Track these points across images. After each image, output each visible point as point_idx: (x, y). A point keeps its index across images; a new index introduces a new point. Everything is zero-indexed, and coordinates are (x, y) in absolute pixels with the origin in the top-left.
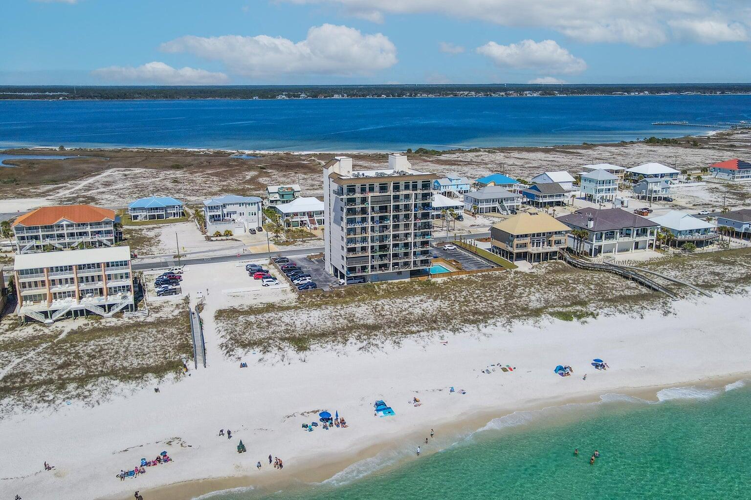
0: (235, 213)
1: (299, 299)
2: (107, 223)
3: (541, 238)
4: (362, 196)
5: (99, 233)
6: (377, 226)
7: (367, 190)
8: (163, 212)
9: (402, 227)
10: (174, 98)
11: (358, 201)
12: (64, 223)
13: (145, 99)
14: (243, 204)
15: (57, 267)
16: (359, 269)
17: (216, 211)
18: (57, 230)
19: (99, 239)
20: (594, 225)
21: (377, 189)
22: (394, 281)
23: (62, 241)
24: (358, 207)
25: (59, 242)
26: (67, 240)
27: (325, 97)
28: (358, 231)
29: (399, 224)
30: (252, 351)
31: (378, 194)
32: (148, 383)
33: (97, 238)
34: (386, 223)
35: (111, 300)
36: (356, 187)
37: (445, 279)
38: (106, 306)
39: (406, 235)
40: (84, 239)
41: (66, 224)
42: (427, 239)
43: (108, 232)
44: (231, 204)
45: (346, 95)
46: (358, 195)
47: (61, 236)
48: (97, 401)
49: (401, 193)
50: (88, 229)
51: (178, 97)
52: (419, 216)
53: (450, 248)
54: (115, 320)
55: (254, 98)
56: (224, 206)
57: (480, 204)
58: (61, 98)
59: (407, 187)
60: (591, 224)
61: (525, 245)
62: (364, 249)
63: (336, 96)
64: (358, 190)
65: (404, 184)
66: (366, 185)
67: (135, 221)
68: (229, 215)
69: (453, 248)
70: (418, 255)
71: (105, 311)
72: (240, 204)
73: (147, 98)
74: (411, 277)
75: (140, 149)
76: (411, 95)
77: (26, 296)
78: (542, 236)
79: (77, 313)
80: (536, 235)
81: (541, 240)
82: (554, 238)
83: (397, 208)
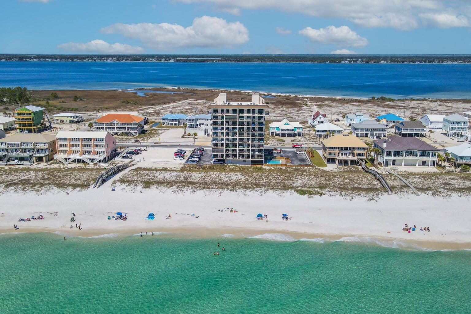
0: (203, 124)
1: (183, 167)
2: (136, 124)
3: (348, 151)
4: (222, 115)
5: (131, 128)
6: (230, 133)
7: (225, 112)
8: (177, 122)
9: (246, 135)
10: (277, 62)
11: (219, 118)
12: (115, 122)
13: (261, 62)
14: (207, 119)
15: (75, 139)
16: (220, 156)
17: (192, 122)
18: (112, 126)
19: (131, 132)
20: (387, 146)
21: (230, 111)
22: (241, 165)
23: (114, 131)
24: (220, 121)
25: (112, 131)
26: (116, 131)
27: (374, 62)
28: (220, 134)
29: (244, 133)
30: (123, 185)
31: (231, 115)
32: (67, 190)
33: (129, 131)
34: (235, 131)
35: (95, 157)
36: (218, 110)
37: (272, 167)
38: (92, 159)
39: (248, 139)
40: (123, 131)
41: (116, 123)
42: (261, 143)
43: (135, 129)
44: (201, 119)
45: (389, 61)
46: (219, 115)
47: (113, 128)
48: (41, 194)
49: (245, 115)
50: (126, 126)
51: (279, 61)
52: (257, 129)
53: (300, 153)
54: (93, 166)
55: (326, 62)
56: (198, 120)
57: (356, 131)
58: (214, 61)
59: (249, 112)
60: (385, 145)
61: (335, 154)
62: (222, 145)
63: (382, 62)
64: (219, 111)
65: (247, 110)
66: (224, 109)
67: (163, 125)
68: (200, 125)
69: (302, 153)
70: (256, 151)
71: (91, 162)
72: (206, 119)
73: (261, 61)
74: (251, 164)
75: (217, 90)
76: (439, 62)
77: (61, 151)
78: (348, 150)
79: (78, 161)
80: (344, 148)
81: (348, 152)
82: (356, 152)
83: (243, 123)
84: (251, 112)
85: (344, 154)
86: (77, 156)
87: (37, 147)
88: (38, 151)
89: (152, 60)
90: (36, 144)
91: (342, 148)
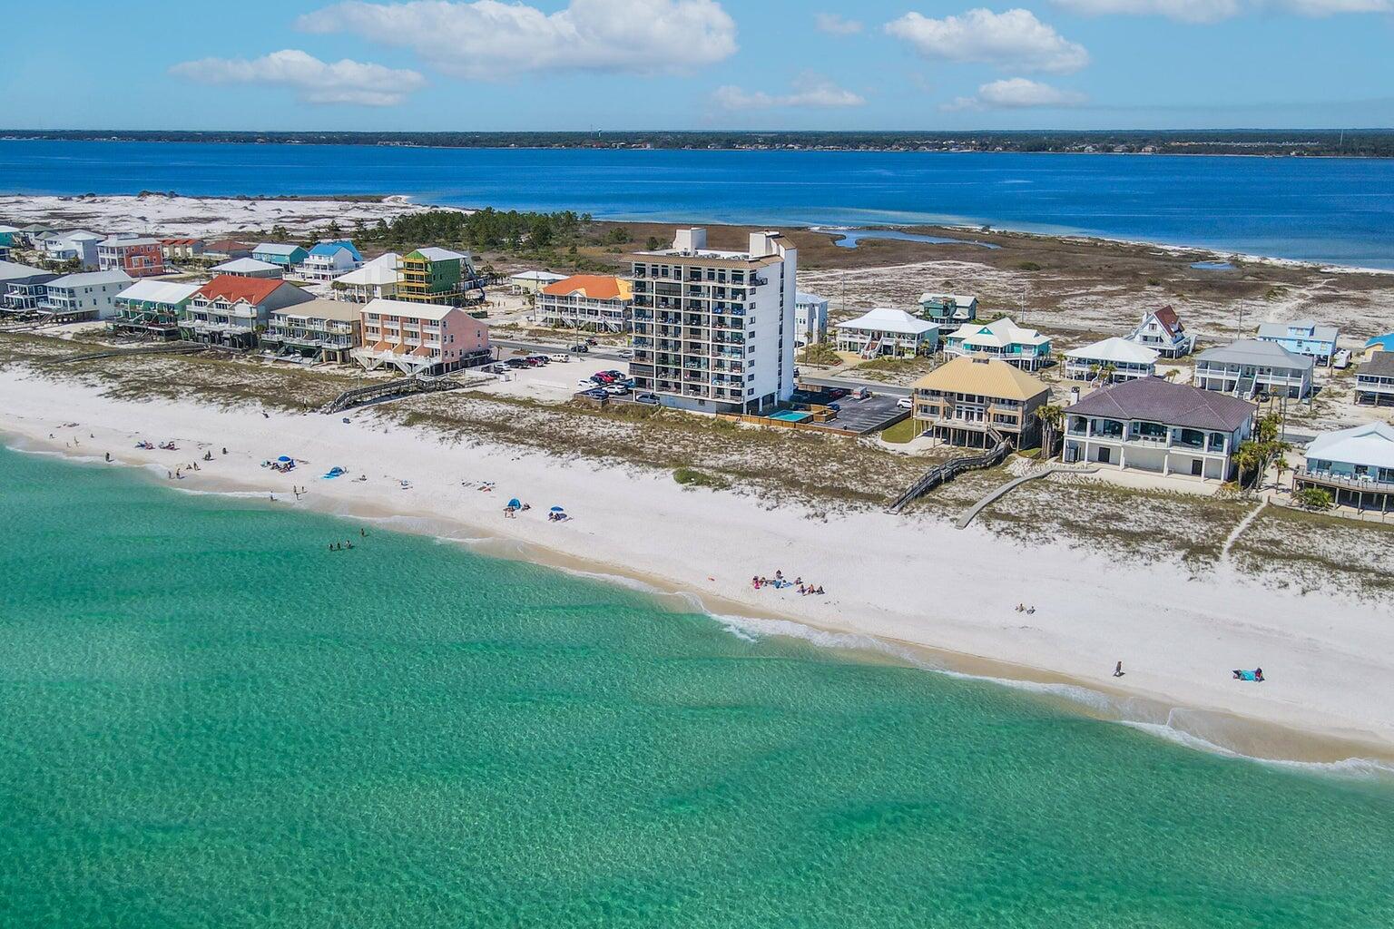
3: (976, 405)
7: (660, 272)
9: (704, 334)
12: (577, 295)
18: (571, 304)
23: (575, 317)
24: (648, 295)
28: (649, 328)
29: (700, 330)
35: (419, 360)
38: (413, 366)
40: (592, 319)
41: (579, 298)
42: (735, 358)
49: (703, 283)
50: (599, 307)
52: (728, 321)
61: (934, 411)
66: (657, 266)
69: (909, 405)
71: (411, 370)
74: (718, 413)
77: (369, 343)
78: (976, 402)
79: (390, 366)
80: (964, 397)
81: (976, 408)
82: (994, 409)
83: (697, 305)
84: (717, 277)
85: (964, 414)
86: (389, 356)
87: (334, 330)
88: (336, 338)
89: (1082, 150)
90: (332, 323)
91: (960, 396)
